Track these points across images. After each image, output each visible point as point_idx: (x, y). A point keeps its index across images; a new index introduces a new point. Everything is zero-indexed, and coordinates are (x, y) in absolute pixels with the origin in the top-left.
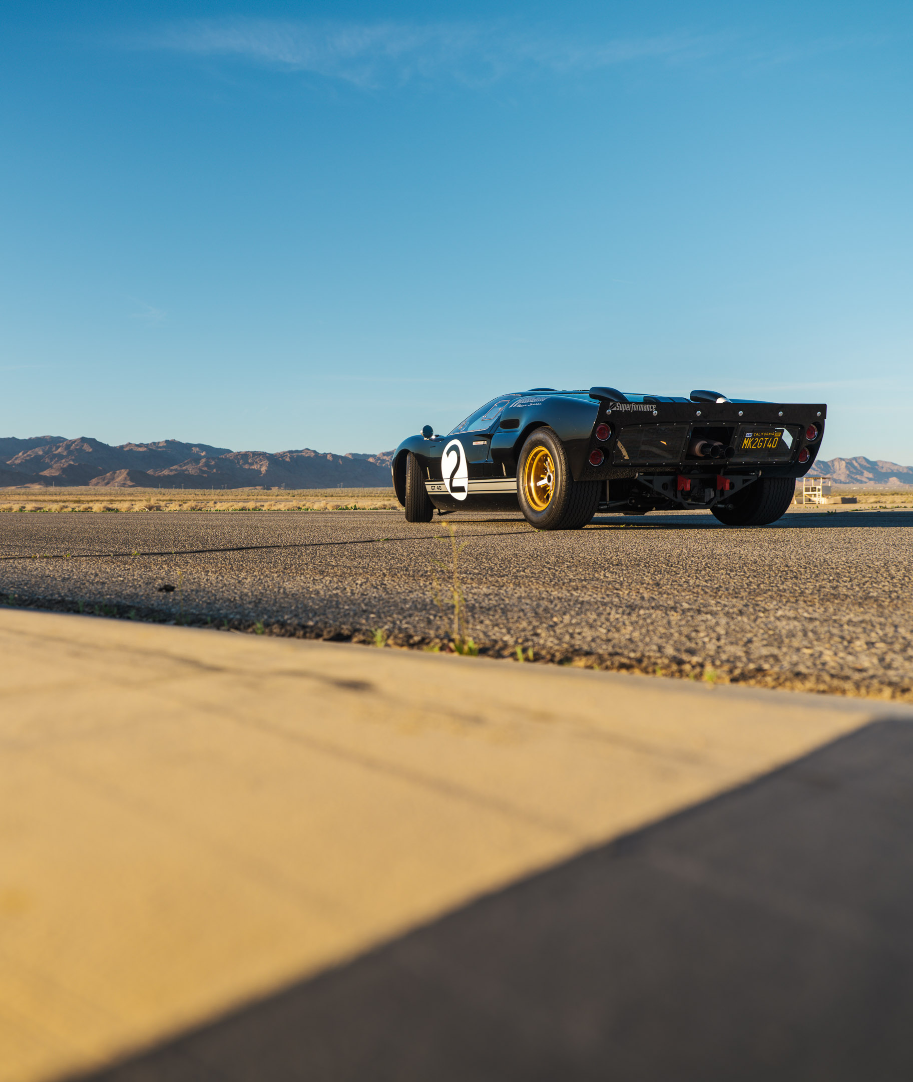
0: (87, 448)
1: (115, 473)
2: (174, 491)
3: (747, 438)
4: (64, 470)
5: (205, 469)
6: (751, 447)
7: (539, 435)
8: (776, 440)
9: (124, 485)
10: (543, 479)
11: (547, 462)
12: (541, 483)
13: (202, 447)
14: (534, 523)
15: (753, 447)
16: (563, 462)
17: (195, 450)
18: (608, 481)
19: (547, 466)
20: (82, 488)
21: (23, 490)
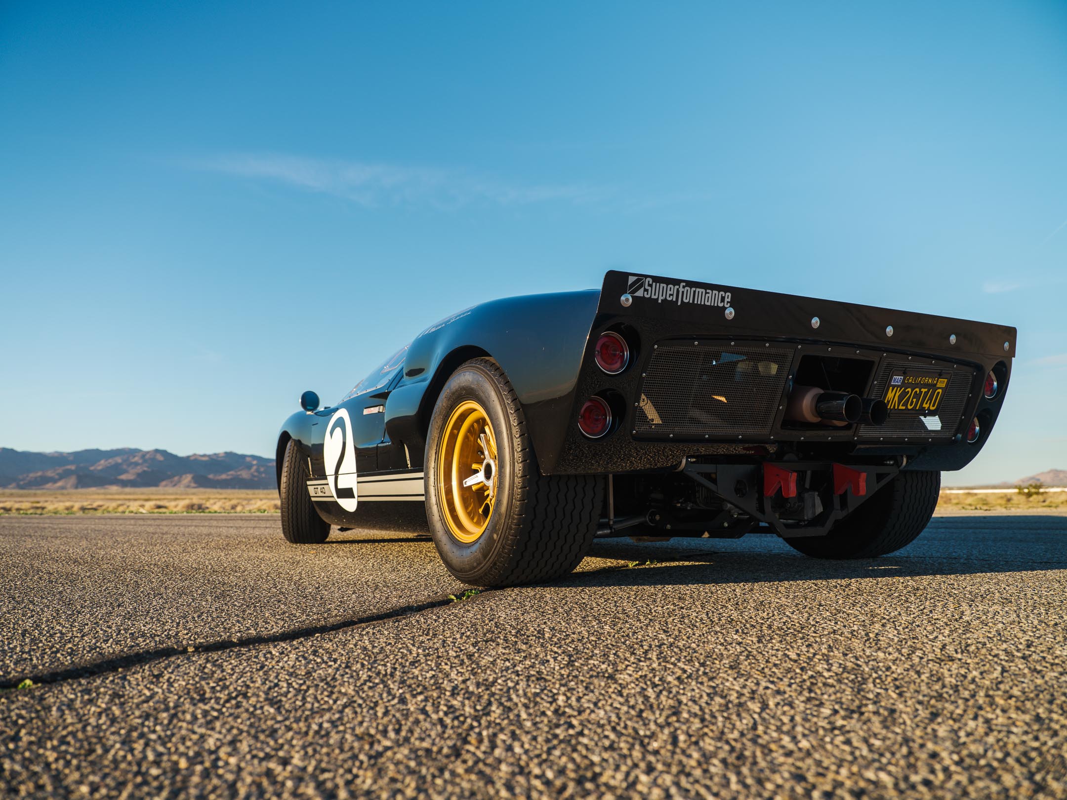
0: (160, 457)
1: (181, 477)
2: (229, 491)
3: (894, 386)
4: (139, 475)
5: (256, 474)
6: (898, 406)
7: (464, 377)
8: (939, 393)
9: (188, 487)
10: (476, 471)
11: (482, 435)
12: (471, 481)
13: (254, 457)
14: (456, 570)
15: (901, 407)
16: (516, 431)
17: (248, 459)
18: (611, 476)
19: (483, 443)
20: (153, 489)
21: (102, 491)
